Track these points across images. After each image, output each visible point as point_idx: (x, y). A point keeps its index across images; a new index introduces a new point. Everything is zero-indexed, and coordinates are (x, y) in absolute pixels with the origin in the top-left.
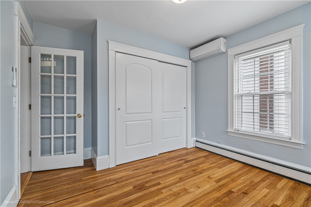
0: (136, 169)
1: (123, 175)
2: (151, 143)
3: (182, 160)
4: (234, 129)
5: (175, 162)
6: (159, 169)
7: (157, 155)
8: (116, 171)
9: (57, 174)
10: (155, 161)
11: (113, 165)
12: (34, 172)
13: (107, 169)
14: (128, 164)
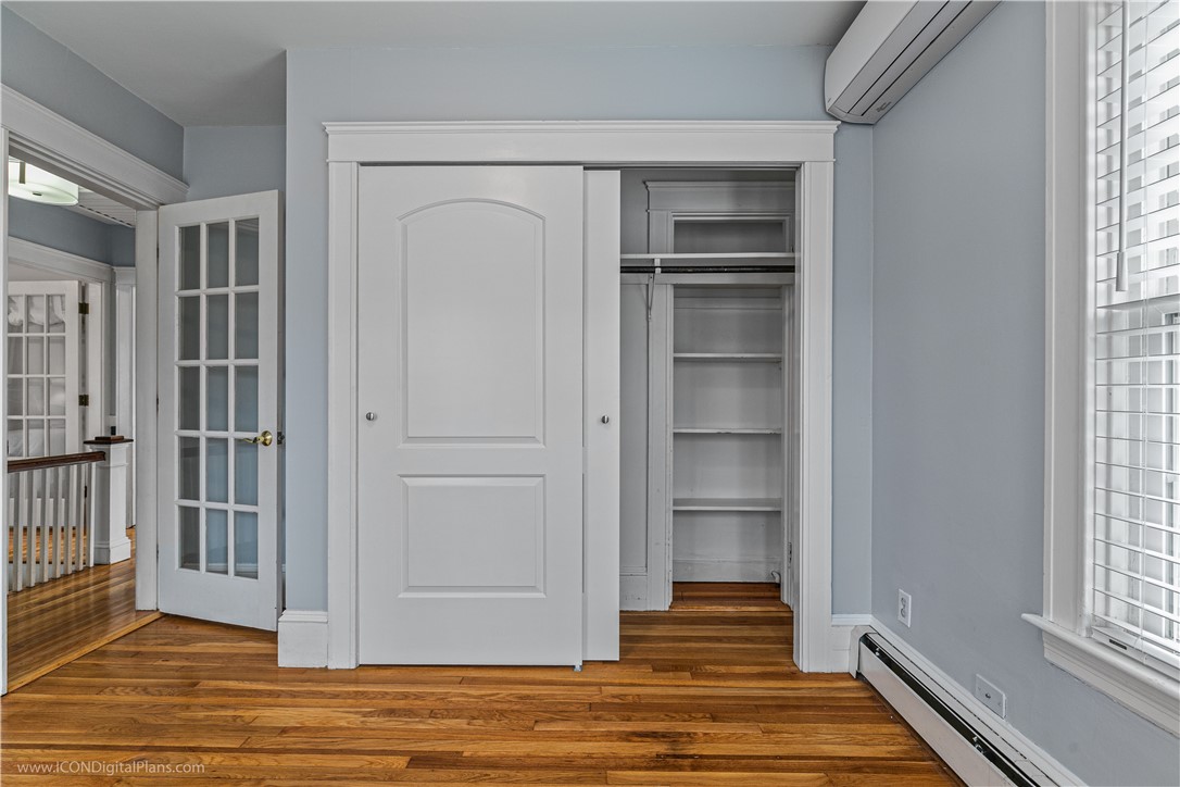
0: (391, 712)
1: (307, 724)
2: (542, 595)
3: (654, 735)
4: (1086, 622)
5: (608, 736)
6: (468, 750)
7: (578, 664)
8: (322, 692)
9: (185, 641)
10: (521, 698)
11: (342, 661)
12: (165, 616)
13: (321, 668)
14: (418, 675)
